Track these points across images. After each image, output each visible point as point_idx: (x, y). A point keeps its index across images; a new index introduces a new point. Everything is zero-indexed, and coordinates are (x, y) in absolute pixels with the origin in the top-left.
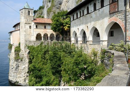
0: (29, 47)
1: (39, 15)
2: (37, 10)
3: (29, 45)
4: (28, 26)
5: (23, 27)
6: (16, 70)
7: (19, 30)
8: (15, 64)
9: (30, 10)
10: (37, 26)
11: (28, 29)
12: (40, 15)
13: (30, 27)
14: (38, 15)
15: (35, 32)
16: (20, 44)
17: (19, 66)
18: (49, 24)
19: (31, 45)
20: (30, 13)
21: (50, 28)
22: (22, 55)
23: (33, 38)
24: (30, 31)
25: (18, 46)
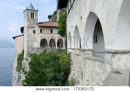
0: (31, 55)
3: (32, 53)
4: (31, 31)
5: (26, 31)
6: (18, 82)
7: (23, 35)
8: (17, 75)
10: (41, 31)
11: (31, 34)
12: (54, 20)
13: (34, 32)
14: (52, 20)
15: (39, 37)
16: (23, 51)
17: (21, 77)
19: (33, 52)
20: (34, 15)
22: (24, 65)
23: (37, 45)
24: (34, 36)
25: (21, 53)
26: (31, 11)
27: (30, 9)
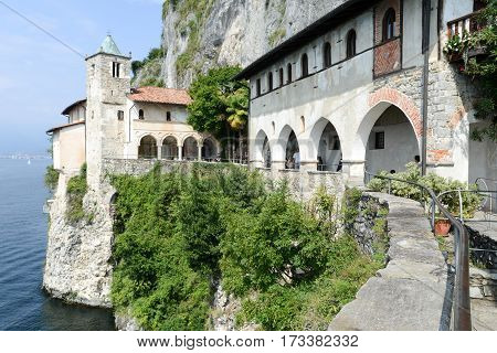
0: (114, 178)
1: (148, 77)
2: (141, 60)
3: (117, 174)
4: (112, 112)
5: (98, 114)
6: (70, 255)
7: (84, 123)
8: (67, 235)
9: (119, 60)
10: (141, 113)
11: (112, 121)
12: (152, 76)
13: (120, 115)
14: (144, 76)
15: (135, 130)
16: (84, 169)
17: (82, 239)
18: (182, 107)
19: (121, 172)
20: (121, 70)
21: (185, 121)
22: (92, 206)
23: (131, 151)
24: (120, 127)
25: (78, 174)
26: (112, 58)
27: (110, 52)
